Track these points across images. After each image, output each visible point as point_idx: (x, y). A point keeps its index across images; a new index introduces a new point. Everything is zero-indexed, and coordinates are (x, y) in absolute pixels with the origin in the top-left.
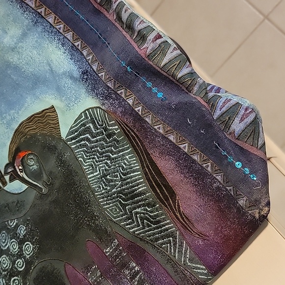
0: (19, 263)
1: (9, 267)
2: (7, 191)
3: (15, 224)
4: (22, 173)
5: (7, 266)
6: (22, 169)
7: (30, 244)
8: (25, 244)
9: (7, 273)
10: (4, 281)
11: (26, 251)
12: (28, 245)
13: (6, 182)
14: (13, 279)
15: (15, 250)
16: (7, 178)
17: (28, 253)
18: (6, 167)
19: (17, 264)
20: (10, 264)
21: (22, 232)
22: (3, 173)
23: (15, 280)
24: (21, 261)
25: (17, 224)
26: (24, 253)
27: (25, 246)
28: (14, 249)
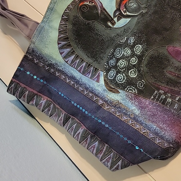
0: (133, 60)
1: (126, 65)
2: (116, 28)
3: (125, 39)
4: (126, 13)
5: (124, 65)
6: (125, 11)
7: (140, 46)
8: (135, 47)
9: (126, 69)
10: (124, 75)
11: (137, 51)
12: (138, 47)
13: (115, 23)
14: (130, 71)
15: (129, 54)
16: (115, 19)
17: (139, 51)
18: (114, 12)
19: (131, 62)
20: (126, 63)
21: (132, 41)
22: (113, 17)
23: (131, 71)
24: (134, 58)
25: (127, 39)
26: (136, 52)
27: (136, 49)
28: (127, 53)
